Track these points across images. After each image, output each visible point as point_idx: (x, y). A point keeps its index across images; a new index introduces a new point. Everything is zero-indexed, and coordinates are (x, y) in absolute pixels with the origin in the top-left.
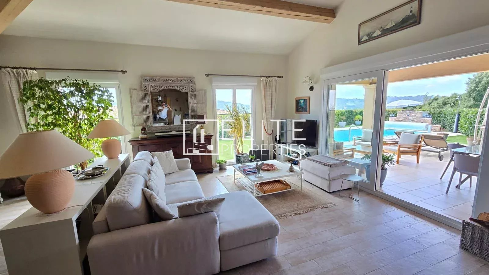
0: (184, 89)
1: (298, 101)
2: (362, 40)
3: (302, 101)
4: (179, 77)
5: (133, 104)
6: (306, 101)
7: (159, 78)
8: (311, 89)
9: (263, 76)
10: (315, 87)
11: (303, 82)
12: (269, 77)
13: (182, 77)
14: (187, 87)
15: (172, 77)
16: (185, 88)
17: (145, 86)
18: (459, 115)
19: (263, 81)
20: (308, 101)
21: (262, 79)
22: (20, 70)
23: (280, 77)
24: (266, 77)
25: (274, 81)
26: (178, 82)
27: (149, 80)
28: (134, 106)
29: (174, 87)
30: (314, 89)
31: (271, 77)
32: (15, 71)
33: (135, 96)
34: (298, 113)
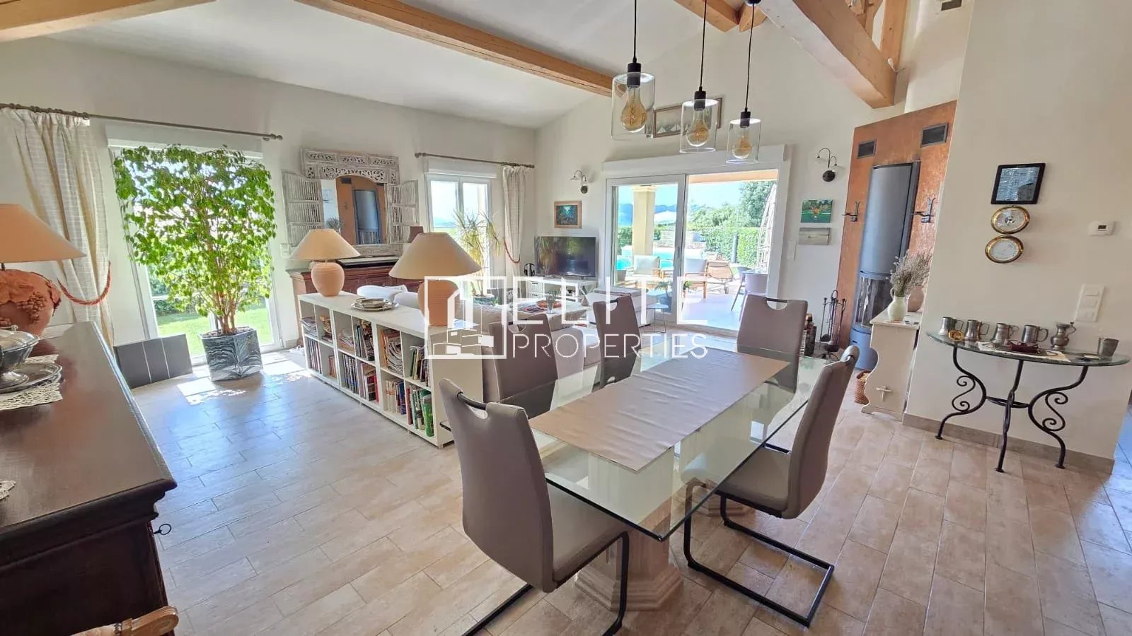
0: (379, 178)
1: (559, 208)
2: (659, 132)
3: (567, 209)
4: (372, 155)
5: (288, 204)
6: (575, 209)
7: (336, 154)
8: (584, 189)
9: (506, 164)
10: (590, 187)
11: (572, 179)
12: (515, 165)
13: (377, 156)
14: (384, 174)
15: (360, 154)
16: (381, 176)
17: (311, 169)
18: (738, 238)
19: (506, 171)
20: (579, 209)
21: (504, 168)
22: (53, 115)
23: (530, 166)
24: (510, 164)
25: (521, 171)
26: (370, 163)
27: (316, 157)
28: (291, 206)
29: (362, 173)
30: (589, 190)
31: (518, 165)
32: (40, 117)
33: (292, 186)
34: (560, 227)
